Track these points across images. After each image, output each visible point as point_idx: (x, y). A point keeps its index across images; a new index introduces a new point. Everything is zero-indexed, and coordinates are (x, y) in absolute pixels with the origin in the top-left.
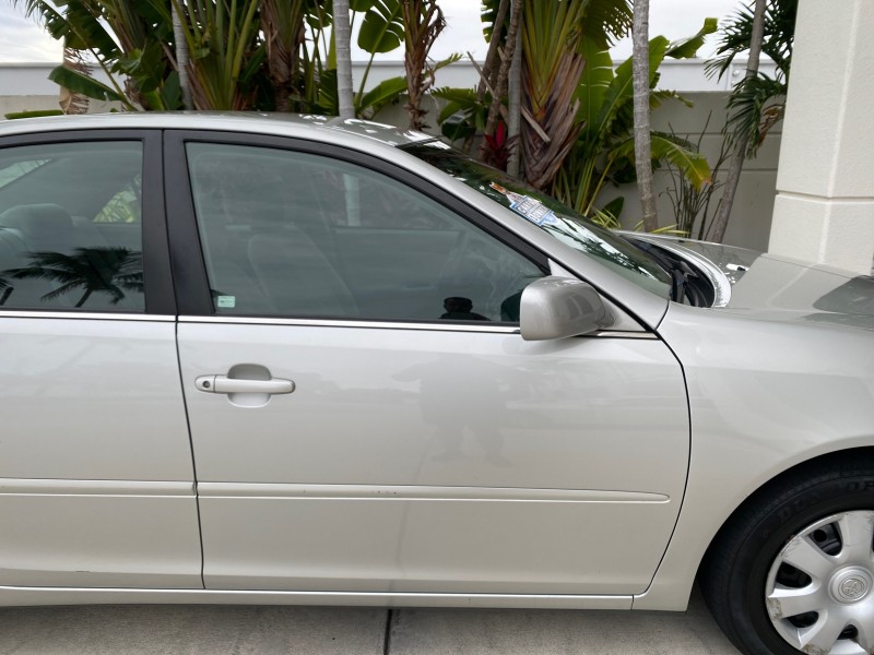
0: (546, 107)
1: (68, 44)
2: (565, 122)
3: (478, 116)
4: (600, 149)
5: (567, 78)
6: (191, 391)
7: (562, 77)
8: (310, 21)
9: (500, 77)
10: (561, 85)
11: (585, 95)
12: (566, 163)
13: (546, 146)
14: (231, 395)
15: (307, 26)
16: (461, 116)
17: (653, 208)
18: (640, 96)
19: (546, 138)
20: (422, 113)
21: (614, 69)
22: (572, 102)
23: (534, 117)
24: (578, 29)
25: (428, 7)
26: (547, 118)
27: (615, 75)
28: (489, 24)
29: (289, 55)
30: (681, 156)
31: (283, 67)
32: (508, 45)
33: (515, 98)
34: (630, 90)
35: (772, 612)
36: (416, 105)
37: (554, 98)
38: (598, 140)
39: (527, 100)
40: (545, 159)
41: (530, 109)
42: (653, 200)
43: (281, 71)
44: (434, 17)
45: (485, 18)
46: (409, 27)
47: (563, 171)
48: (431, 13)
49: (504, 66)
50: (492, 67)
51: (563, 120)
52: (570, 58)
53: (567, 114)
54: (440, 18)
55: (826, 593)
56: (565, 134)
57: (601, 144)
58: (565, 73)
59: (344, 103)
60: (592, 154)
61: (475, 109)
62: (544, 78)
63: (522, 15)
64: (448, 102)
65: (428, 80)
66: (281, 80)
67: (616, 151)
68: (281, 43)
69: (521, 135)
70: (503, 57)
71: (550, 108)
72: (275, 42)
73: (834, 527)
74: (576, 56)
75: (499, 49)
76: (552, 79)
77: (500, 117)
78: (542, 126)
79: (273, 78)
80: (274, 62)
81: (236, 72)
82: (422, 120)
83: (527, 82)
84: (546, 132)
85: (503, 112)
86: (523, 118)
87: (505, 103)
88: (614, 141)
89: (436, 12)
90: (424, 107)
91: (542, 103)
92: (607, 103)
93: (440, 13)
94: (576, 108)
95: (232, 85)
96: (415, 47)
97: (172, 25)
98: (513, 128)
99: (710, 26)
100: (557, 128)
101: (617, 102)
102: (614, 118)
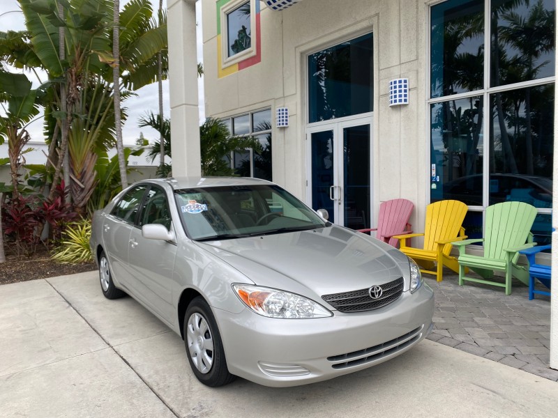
0: (81, 173)
2: (91, 178)
3: (48, 177)
4: (106, 190)
5: (90, 162)
7: (87, 162)
9: (59, 161)
10: (87, 165)
11: (96, 168)
12: (91, 197)
13: (82, 190)
16: (37, 177)
18: (123, 171)
19: (82, 186)
20: (18, 175)
21: (109, 158)
22: (93, 172)
23: (76, 177)
24: (95, 145)
25: (20, 131)
26: (82, 178)
27: (110, 161)
28: (47, 137)
32: (63, 148)
33: (66, 170)
34: (118, 167)
36: (15, 172)
37: (85, 169)
39: (72, 171)
40: (83, 195)
41: (74, 174)
44: (24, 134)
45: (45, 134)
47: (91, 200)
48: (22, 133)
49: (60, 157)
50: (54, 157)
51: (89, 179)
52: (91, 155)
53: (91, 176)
54: (27, 136)
56: (91, 184)
58: (89, 160)
60: (104, 192)
61: (46, 174)
62: (79, 161)
64: (31, 170)
65: (21, 161)
67: (115, 191)
69: (70, 186)
70: (59, 153)
71: (83, 175)
74: (93, 154)
75: (56, 149)
76: (83, 162)
77: (59, 178)
78: (80, 181)
82: (19, 179)
83: (72, 163)
84: (82, 183)
85: (61, 175)
86: (70, 178)
87: (62, 172)
88: (112, 187)
89: (25, 132)
90: (20, 172)
91: (79, 171)
92: (108, 172)
93: (27, 133)
94: (95, 174)
96: (15, 147)
98: (67, 184)
100: (87, 182)
101: (113, 172)
102: (112, 178)
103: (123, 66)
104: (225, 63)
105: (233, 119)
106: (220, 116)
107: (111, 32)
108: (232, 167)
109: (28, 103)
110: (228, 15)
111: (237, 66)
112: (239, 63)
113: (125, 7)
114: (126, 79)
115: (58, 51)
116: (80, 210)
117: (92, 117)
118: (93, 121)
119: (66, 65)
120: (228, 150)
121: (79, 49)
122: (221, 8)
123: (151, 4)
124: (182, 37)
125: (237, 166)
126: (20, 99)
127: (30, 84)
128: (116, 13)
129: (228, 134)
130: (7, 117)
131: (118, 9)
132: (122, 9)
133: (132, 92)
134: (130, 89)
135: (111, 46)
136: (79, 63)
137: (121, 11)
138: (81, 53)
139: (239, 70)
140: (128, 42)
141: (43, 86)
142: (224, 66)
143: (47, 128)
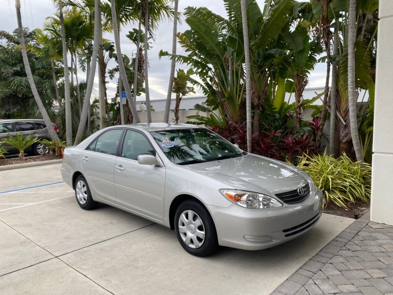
13: (346, 126)
19: (344, 123)
23: (341, 115)
26: (345, 116)
29: (259, 96)
33: (332, 108)
37: (348, 107)
39: (339, 109)
40: (346, 131)
41: (340, 112)
54: (307, 81)
62: (344, 101)
64: (314, 110)
71: (347, 112)
72: (254, 93)
76: (347, 102)
78: (344, 119)
80: (253, 99)
81: (239, 103)
83: (339, 102)
91: (344, 109)
95: (238, 107)
98: (332, 119)
116: (344, 145)
127: (308, 38)
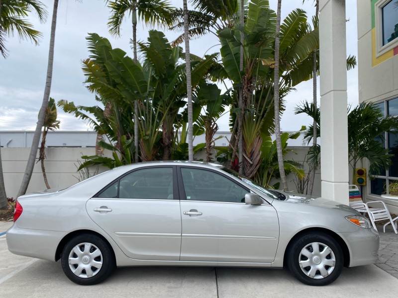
0: (251, 153)
1: (99, 133)
2: (257, 157)
3: (229, 156)
4: (269, 166)
5: (257, 145)
6: (183, 215)
8: (175, 126)
9: (236, 144)
10: (255, 146)
11: (264, 149)
12: (258, 170)
13: (251, 165)
14: (190, 215)
15: (175, 128)
16: (223, 155)
17: (287, 185)
18: (279, 151)
19: (251, 163)
20: (211, 154)
21: (272, 141)
22: (259, 152)
23: (247, 156)
24: (260, 131)
25: (213, 123)
26: (251, 156)
27: (273, 144)
28: (232, 127)
30: (295, 169)
31: (167, 140)
32: (238, 135)
33: (241, 150)
34: (276, 149)
35: (301, 266)
36: (209, 152)
38: (268, 163)
39: (244, 151)
40: (251, 169)
41: (246, 154)
42: (286, 183)
43: (166, 141)
44: (215, 126)
45: (230, 125)
46: (207, 129)
47: (258, 173)
49: (237, 141)
50: (233, 141)
53: (258, 155)
54: (217, 127)
55: (311, 262)
56: (257, 161)
57: (269, 165)
58: (257, 143)
59: (190, 153)
60: (267, 168)
61: (228, 153)
62: (250, 144)
63: (242, 126)
66: (166, 144)
67: (274, 167)
68: (167, 134)
69: (243, 162)
70: (236, 138)
71: (252, 154)
72: (166, 134)
73: (311, 246)
74: (259, 138)
75: (235, 135)
76: (252, 145)
77: (236, 156)
78: (250, 159)
79: (164, 144)
80: (165, 139)
81: (154, 142)
82: (211, 156)
83: (244, 145)
84: (251, 161)
86: (243, 156)
87: (238, 151)
88: (274, 164)
89: (215, 125)
90: (211, 152)
91: (250, 151)
92: (271, 152)
93: (217, 125)
94: (260, 153)
95: (152, 146)
96: (209, 135)
97: (133, 128)
98: (240, 160)
99: (304, 128)
100: (255, 160)
101: (273, 152)
102: (273, 157)
103: (283, 67)
104: (380, 52)
105: (388, 102)
106: (374, 100)
107: (274, 43)
108: (386, 147)
109: (218, 104)
110: (382, 9)
111: (392, 52)
112: (395, 49)
113: (285, 21)
114: (286, 78)
115: (239, 65)
117: (260, 111)
118: (260, 113)
119: (243, 74)
120: (380, 130)
121: (250, 60)
122: (376, 4)
123: (305, 12)
124: (331, 31)
125: (391, 146)
126: (213, 102)
127: (220, 91)
128: (278, 27)
129: (380, 116)
130: (205, 115)
131: (279, 23)
132: (282, 22)
133: (292, 87)
134: (289, 86)
135: (273, 53)
136: (250, 71)
137: (281, 24)
138: (251, 63)
139: (394, 55)
140: (288, 48)
141: (228, 91)
142: (378, 55)
143: (231, 121)
